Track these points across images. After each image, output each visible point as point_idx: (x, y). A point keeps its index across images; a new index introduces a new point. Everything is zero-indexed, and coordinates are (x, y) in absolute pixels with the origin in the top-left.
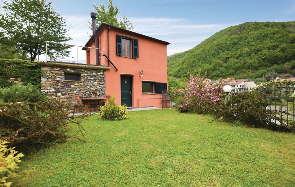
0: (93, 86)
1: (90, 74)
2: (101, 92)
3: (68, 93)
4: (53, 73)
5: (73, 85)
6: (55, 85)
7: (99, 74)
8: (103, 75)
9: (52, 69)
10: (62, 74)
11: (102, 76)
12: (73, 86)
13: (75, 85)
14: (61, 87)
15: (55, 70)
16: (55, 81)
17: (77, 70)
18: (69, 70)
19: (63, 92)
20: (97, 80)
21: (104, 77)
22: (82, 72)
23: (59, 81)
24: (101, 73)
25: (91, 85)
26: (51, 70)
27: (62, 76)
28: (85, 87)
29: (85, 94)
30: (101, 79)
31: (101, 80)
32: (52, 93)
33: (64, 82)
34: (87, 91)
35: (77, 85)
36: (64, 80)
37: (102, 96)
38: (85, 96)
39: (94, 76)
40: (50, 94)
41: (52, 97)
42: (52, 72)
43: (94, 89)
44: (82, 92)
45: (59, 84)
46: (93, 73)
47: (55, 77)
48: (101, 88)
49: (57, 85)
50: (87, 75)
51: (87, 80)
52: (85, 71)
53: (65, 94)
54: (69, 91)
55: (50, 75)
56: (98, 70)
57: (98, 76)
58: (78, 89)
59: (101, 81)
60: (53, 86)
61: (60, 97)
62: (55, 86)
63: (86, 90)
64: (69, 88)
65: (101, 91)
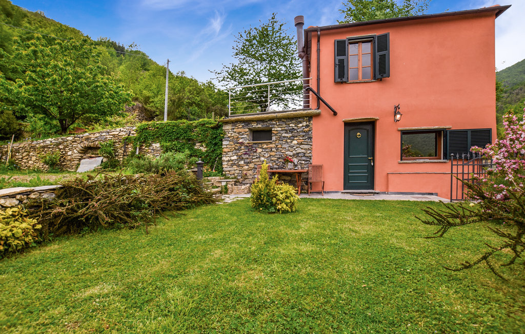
0: (289, 148)
1: (286, 128)
2: (304, 158)
3: (253, 161)
4: (235, 132)
5: (261, 148)
6: (238, 149)
7: (301, 125)
8: (307, 126)
9: (234, 127)
10: (246, 132)
11: (306, 129)
12: (259, 150)
13: (263, 149)
14: (244, 153)
15: (238, 128)
16: (238, 143)
17: (265, 123)
18: (254, 125)
19: (247, 160)
20: (296, 137)
21: (309, 131)
22: (273, 126)
23: (242, 144)
24: (305, 124)
25: (286, 146)
26: (233, 129)
27: (246, 136)
28: (277, 150)
29: (277, 162)
30: (304, 134)
31: (303, 136)
32: (233, 162)
33: (248, 145)
34: (279, 158)
35: (266, 148)
36: (247, 141)
37: (305, 166)
38: (277, 167)
39: (292, 130)
40: (231, 163)
41: (234, 167)
42: (235, 130)
43: (291, 154)
44: (272, 159)
45: (243, 147)
46: (291, 125)
47: (238, 138)
48: (303, 151)
49: (239, 149)
50: (280, 129)
51: (280, 138)
52: (278, 124)
53: (248, 163)
54: (254, 157)
55: (232, 135)
56: (300, 118)
57: (298, 130)
58: (266, 155)
59: (304, 138)
60: (235, 151)
61: (242, 166)
62: (237, 152)
63: (278, 156)
64: (255, 154)
65: (304, 156)
